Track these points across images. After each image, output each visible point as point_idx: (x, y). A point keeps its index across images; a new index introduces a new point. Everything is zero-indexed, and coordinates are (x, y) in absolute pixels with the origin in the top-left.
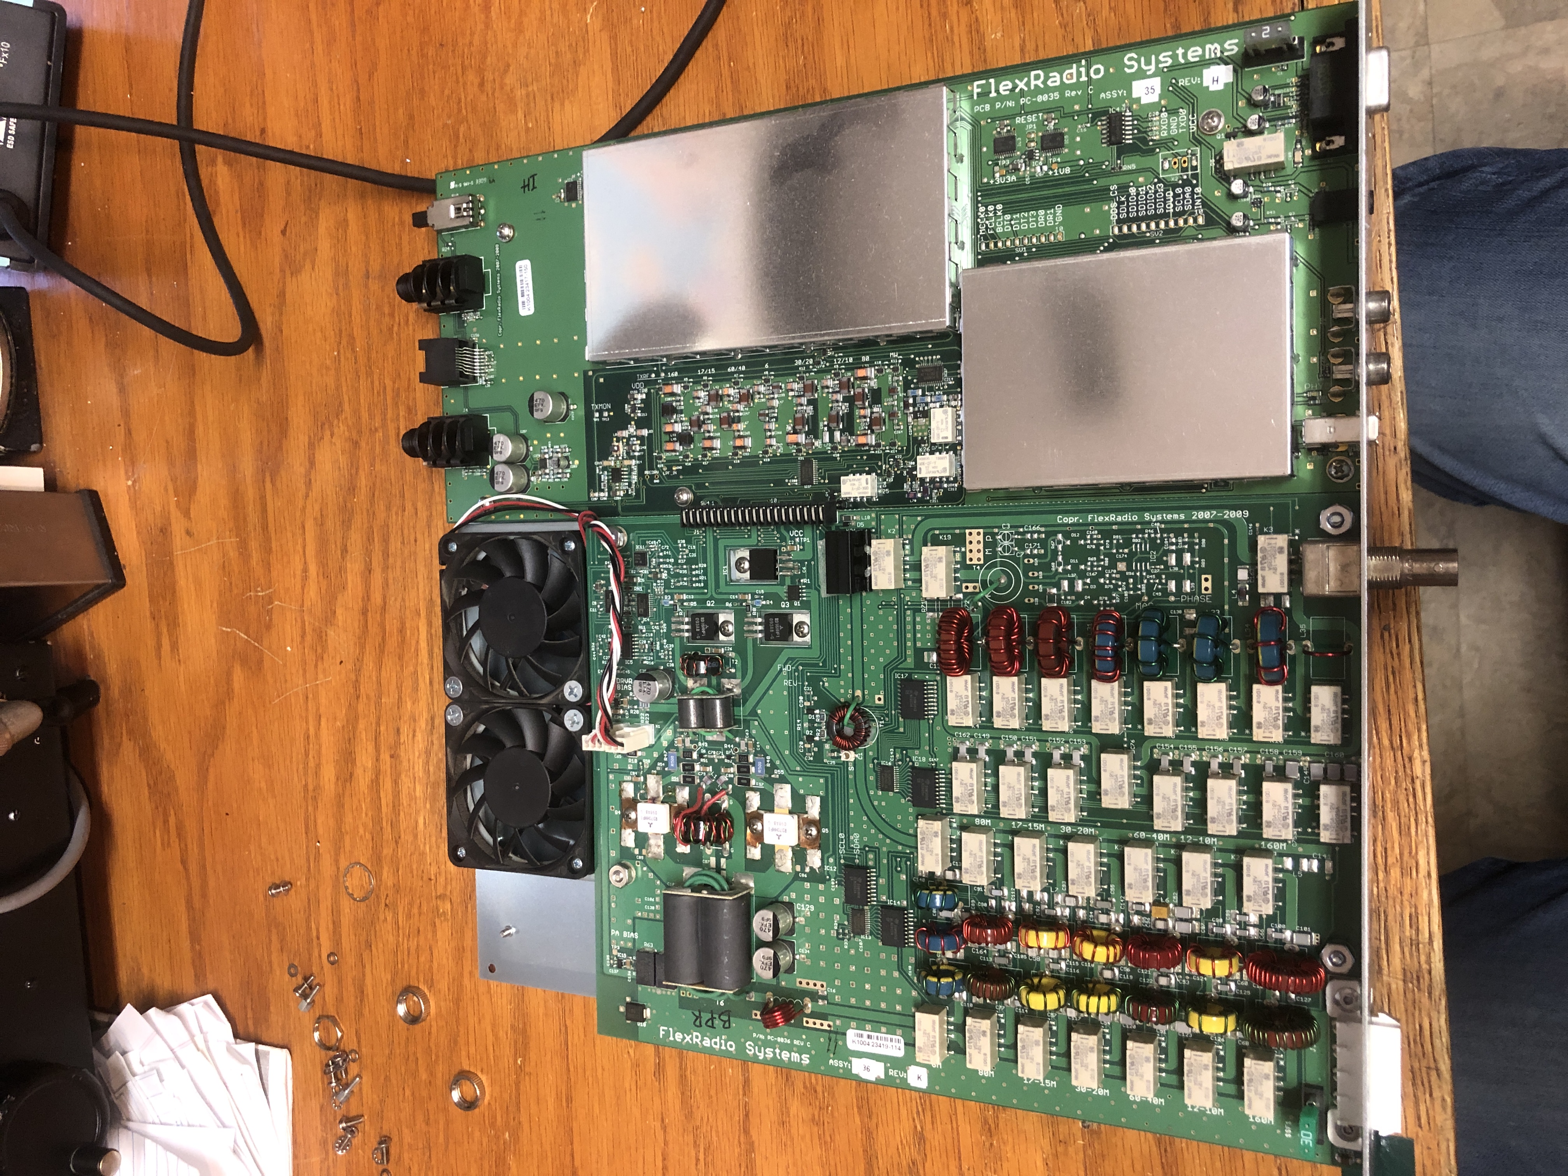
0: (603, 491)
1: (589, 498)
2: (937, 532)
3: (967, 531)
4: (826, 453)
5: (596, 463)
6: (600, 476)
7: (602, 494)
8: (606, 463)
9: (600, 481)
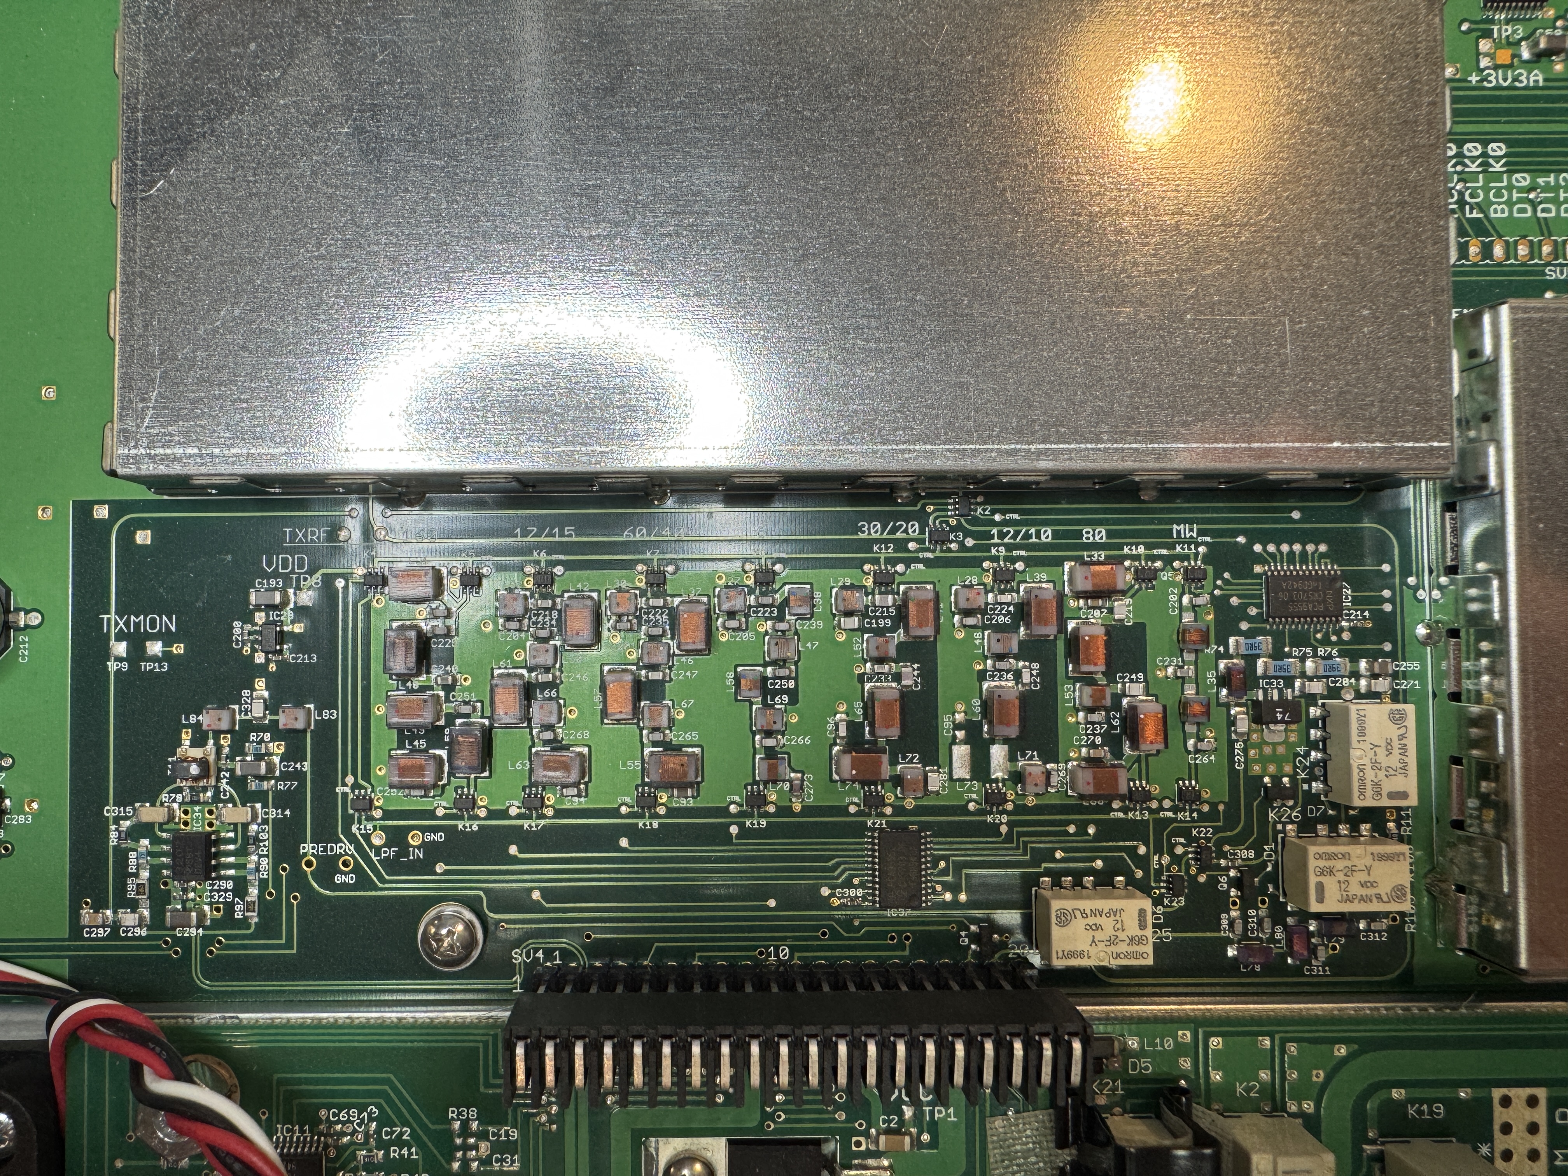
0: (133, 906)
1: (76, 928)
2: (1396, 1094)
3: (1497, 1094)
4: (963, 810)
5: (110, 811)
6: (122, 855)
7: (128, 919)
8: (149, 813)
9: (123, 873)
